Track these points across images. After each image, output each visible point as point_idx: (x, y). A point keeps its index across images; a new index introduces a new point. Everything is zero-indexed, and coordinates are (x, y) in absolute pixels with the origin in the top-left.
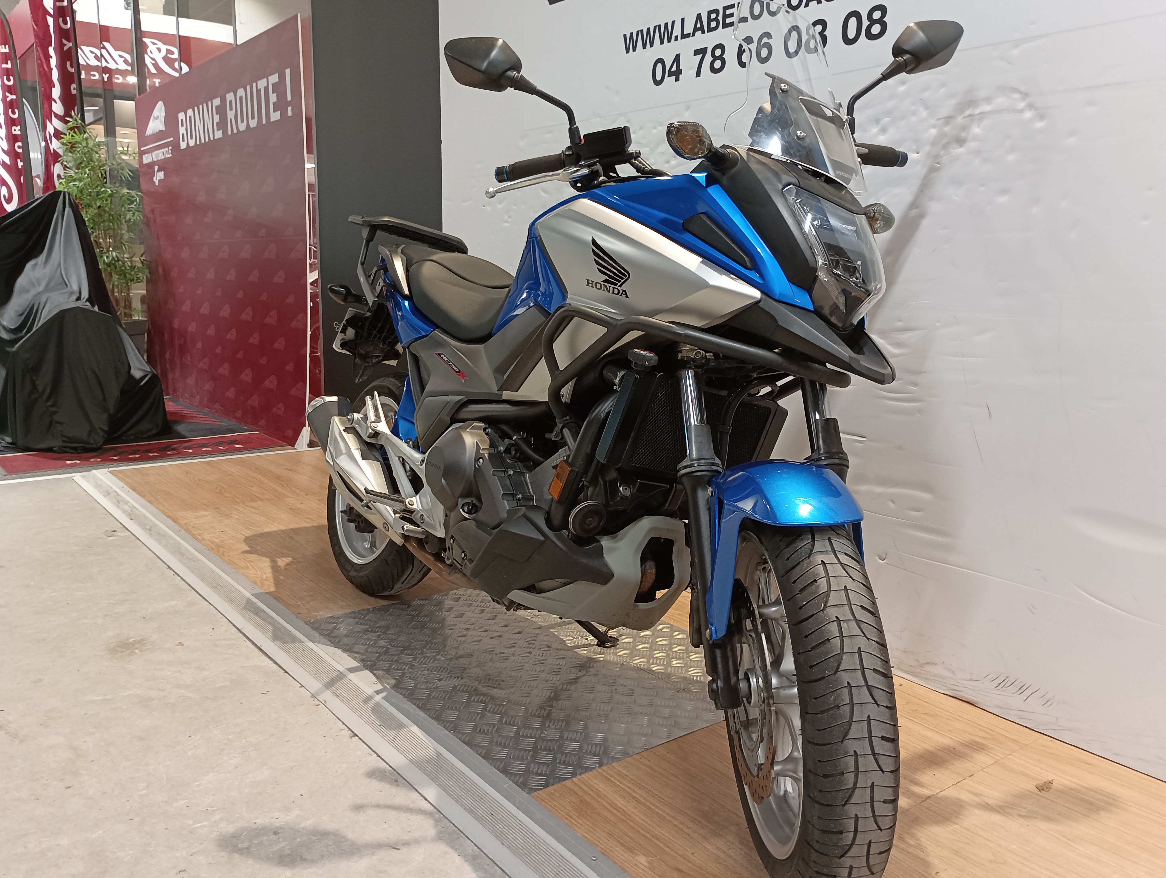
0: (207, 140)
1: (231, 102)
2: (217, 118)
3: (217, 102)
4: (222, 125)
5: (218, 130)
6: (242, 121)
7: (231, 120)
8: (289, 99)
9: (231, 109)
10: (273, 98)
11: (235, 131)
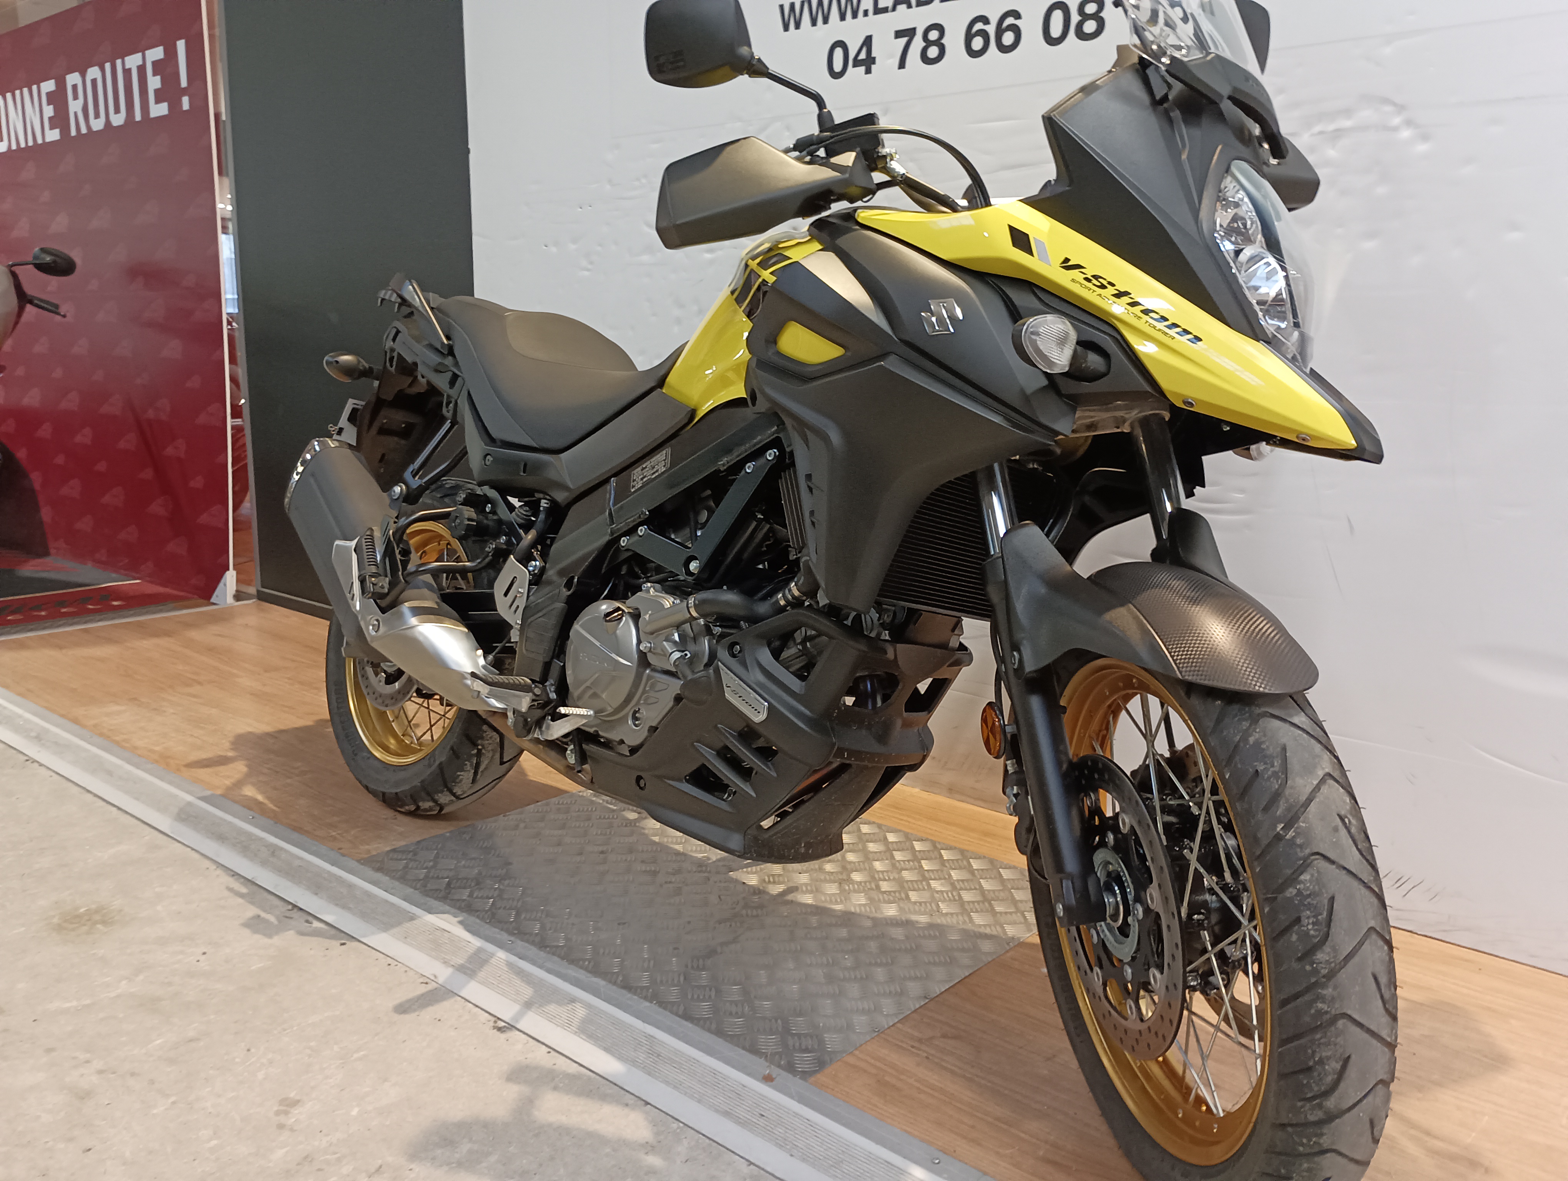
0: (30, 143)
1: (75, 87)
2: (49, 111)
3: (49, 86)
4: (60, 120)
5: (51, 128)
6: (97, 116)
7: (76, 113)
8: (184, 83)
9: (76, 97)
10: (154, 82)
11: (84, 130)
